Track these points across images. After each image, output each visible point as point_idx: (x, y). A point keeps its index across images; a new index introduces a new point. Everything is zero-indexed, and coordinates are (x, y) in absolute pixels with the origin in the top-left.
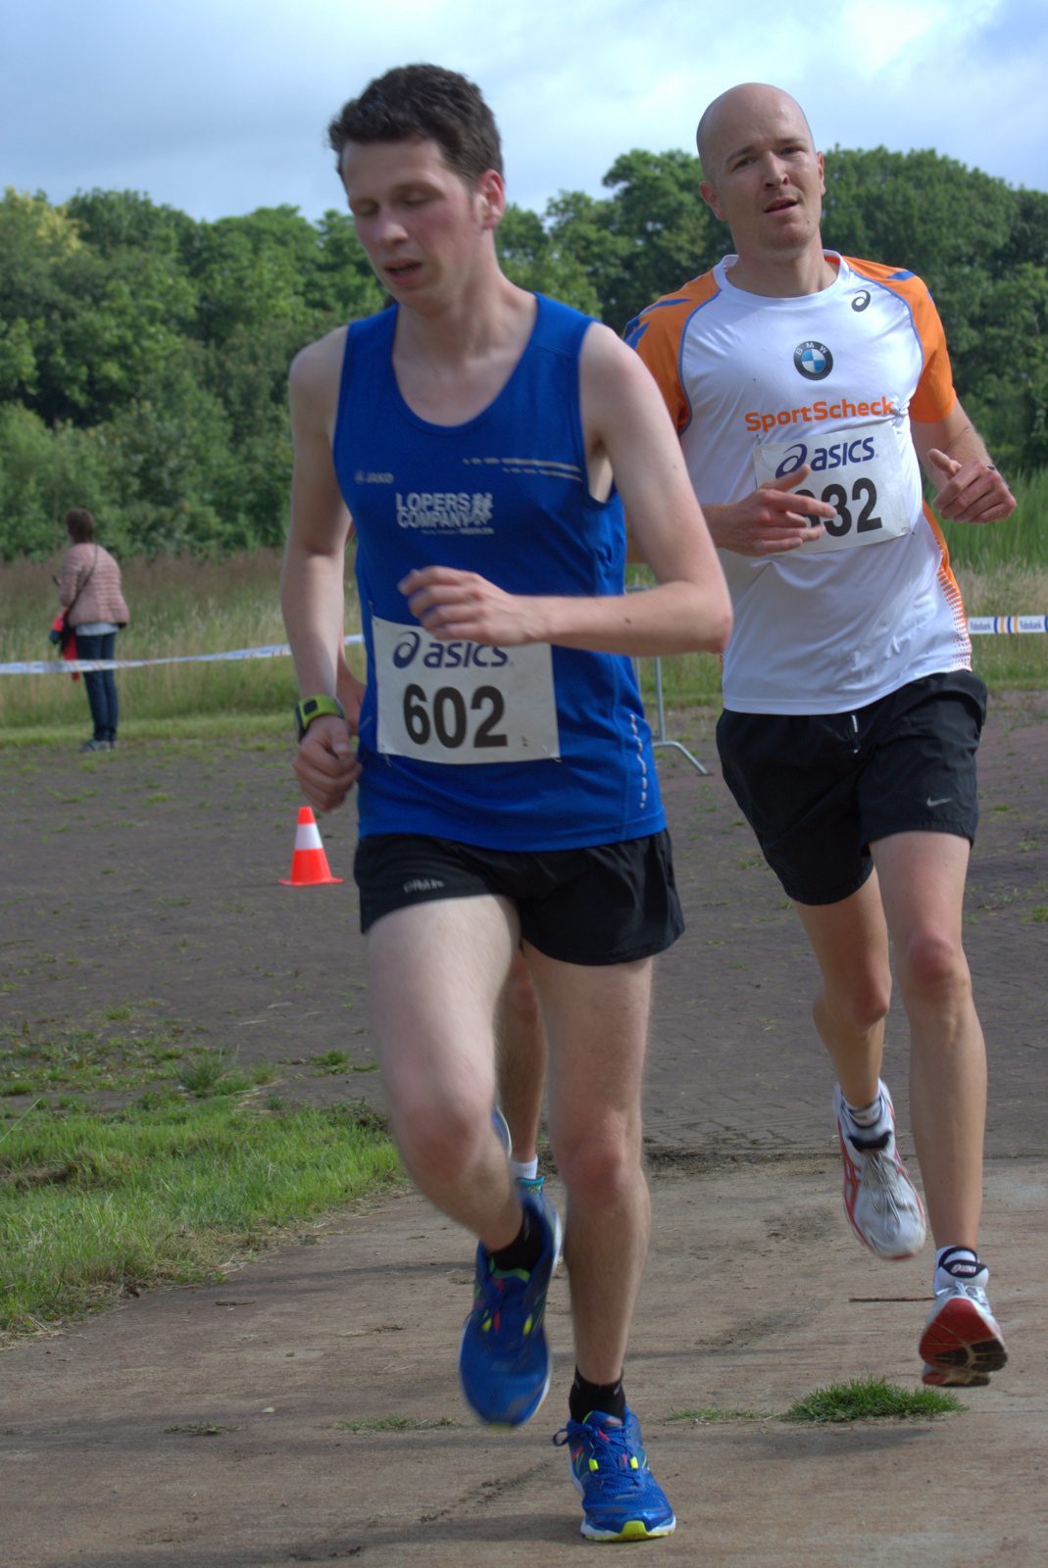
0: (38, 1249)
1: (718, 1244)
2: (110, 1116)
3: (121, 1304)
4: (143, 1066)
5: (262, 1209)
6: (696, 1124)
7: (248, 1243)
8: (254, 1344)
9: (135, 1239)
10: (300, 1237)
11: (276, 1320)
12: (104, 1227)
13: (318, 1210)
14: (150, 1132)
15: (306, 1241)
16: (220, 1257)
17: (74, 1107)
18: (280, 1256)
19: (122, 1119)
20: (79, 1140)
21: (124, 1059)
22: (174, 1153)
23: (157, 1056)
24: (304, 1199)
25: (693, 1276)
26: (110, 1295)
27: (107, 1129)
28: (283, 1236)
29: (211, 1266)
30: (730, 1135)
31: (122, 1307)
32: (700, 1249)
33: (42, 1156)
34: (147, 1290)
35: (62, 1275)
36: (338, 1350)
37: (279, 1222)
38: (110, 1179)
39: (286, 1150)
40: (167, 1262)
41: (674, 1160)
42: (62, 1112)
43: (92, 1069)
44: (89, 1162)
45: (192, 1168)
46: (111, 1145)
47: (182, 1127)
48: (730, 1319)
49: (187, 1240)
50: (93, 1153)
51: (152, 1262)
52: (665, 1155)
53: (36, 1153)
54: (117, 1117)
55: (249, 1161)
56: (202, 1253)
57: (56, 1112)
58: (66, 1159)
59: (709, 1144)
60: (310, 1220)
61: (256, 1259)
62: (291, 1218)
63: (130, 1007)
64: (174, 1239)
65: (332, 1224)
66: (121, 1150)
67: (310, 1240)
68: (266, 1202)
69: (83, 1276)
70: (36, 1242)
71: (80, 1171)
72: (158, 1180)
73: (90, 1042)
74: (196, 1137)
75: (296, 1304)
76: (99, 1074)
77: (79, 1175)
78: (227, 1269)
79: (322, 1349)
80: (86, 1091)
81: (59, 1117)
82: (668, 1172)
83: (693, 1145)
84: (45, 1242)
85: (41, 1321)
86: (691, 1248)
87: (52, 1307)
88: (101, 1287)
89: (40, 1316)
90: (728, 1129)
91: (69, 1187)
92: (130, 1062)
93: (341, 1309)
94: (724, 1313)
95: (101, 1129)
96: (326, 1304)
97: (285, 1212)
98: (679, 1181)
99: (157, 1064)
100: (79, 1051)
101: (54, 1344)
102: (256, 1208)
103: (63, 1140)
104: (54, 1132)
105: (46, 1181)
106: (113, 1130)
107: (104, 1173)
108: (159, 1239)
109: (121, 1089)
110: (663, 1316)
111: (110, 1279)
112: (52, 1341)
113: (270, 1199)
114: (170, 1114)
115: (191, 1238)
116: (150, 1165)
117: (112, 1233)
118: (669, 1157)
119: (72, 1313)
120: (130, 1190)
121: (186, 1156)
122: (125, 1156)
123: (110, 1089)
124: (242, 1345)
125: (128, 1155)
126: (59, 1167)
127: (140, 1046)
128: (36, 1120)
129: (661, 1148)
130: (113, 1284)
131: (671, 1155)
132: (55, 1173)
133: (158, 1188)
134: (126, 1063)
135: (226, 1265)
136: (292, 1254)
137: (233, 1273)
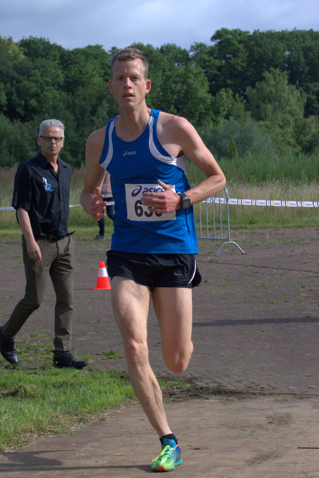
0: (6, 420)
1: (250, 425)
2: (31, 372)
3: (35, 441)
4: (43, 354)
5: (86, 408)
6: (241, 381)
7: (81, 420)
8: (83, 457)
9: (41, 417)
10: (99, 418)
11: (91, 449)
12: (30, 413)
13: (106, 408)
14: (46, 378)
15: (102, 420)
16: (71, 425)
17: (18, 368)
18: (92, 425)
19: (35, 373)
20: (20, 380)
21: (36, 351)
22: (54, 386)
23: (48, 350)
24: (101, 404)
25: (241, 437)
26: (32, 438)
27: (30, 377)
28: (93, 418)
29: (68, 428)
30: (253, 385)
31: (36, 443)
32: (243, 427)
33: (7, 386)
34: (44, 436)
35: (15, 430)
36: (114, 460)
37: (92, 413)
38: (31, 395)
39: (94, 386)
40: (52, 426)
41: (233, 394)
42: (14, 370)
43: (24, 355)
44: (23, 389)
45: (61, 392)
46: (31, 382)
47: (57, 377)
48: (254, 453)
49: (59, 419)
50: (25, 386)
51: (47, 426)
52: (230, 392)
53: (4, 384)
54: (34, 372)
55: (81, 389)
56: (64, 423)
57: (12, 370)
58: (15, 387)
59: (246, 388)
60: (103, 412)
61: (84, 426)
62: (96, 411)
63: (38, 332)
64: (54, 418)
65: (111, 414)
66: (35, 384)
67: (103, 419)
68: (87, 405)
69: (22, 431)
70: (5, 418)
71: (20, 392)
72: (48, 396)
73: (24, 345)
74: (62, 380)
75: (98, 443)
76: (27, 357)
77: (20, 393)
78: (73, 429)
79: (108, 460)
80: (22, 362)
81: (13, 372)
82: (231, 398)
83: (240, 389)
84: (8, 418)
85: (7, 447)
86: (240, 426)
87: (11, 442)
88: (28, 434)
89: (6, 445)
90: (253, 383)
91: (16, 397)
92: (38, 352)
93: (114, 445)
94: (252, 451)
95: (28, 377)
96: (109, 444)
97: (94, 409)
98: (235, 402)
99: (48, 353)
100: (20, 348)
101: (11, 456)
102: (84, 407)
103: (14, 380)
104: (11, 377)
105: (7, 395)
106: (32, 377)
107: (29, 392)
108: (49, 418)
109: (35, 362)
110: (230, 451)
111: (31, 432)
112: (11, 455)
113: (89, 404)
114: (53, 372)
115: (61, 418)
116: (45, 390)
117: (32, 415)
118: (231, 393)
119: (18, 444)
120: (38, 399)
121: (59, 388)
122: (36, 387)
123: (31, 362)
124: (79, 458)
125: (37, 386)
126: (13, 390)
127: (42, 346)
128: (4, 373)
129: (229, 389)
130: (33, 434)
131: (232, 392)
132: (11, 392)
133: (48, 399)
134: (37, 353)
135: (73, 428)
136: (97, 425)
137: (76, 431)
